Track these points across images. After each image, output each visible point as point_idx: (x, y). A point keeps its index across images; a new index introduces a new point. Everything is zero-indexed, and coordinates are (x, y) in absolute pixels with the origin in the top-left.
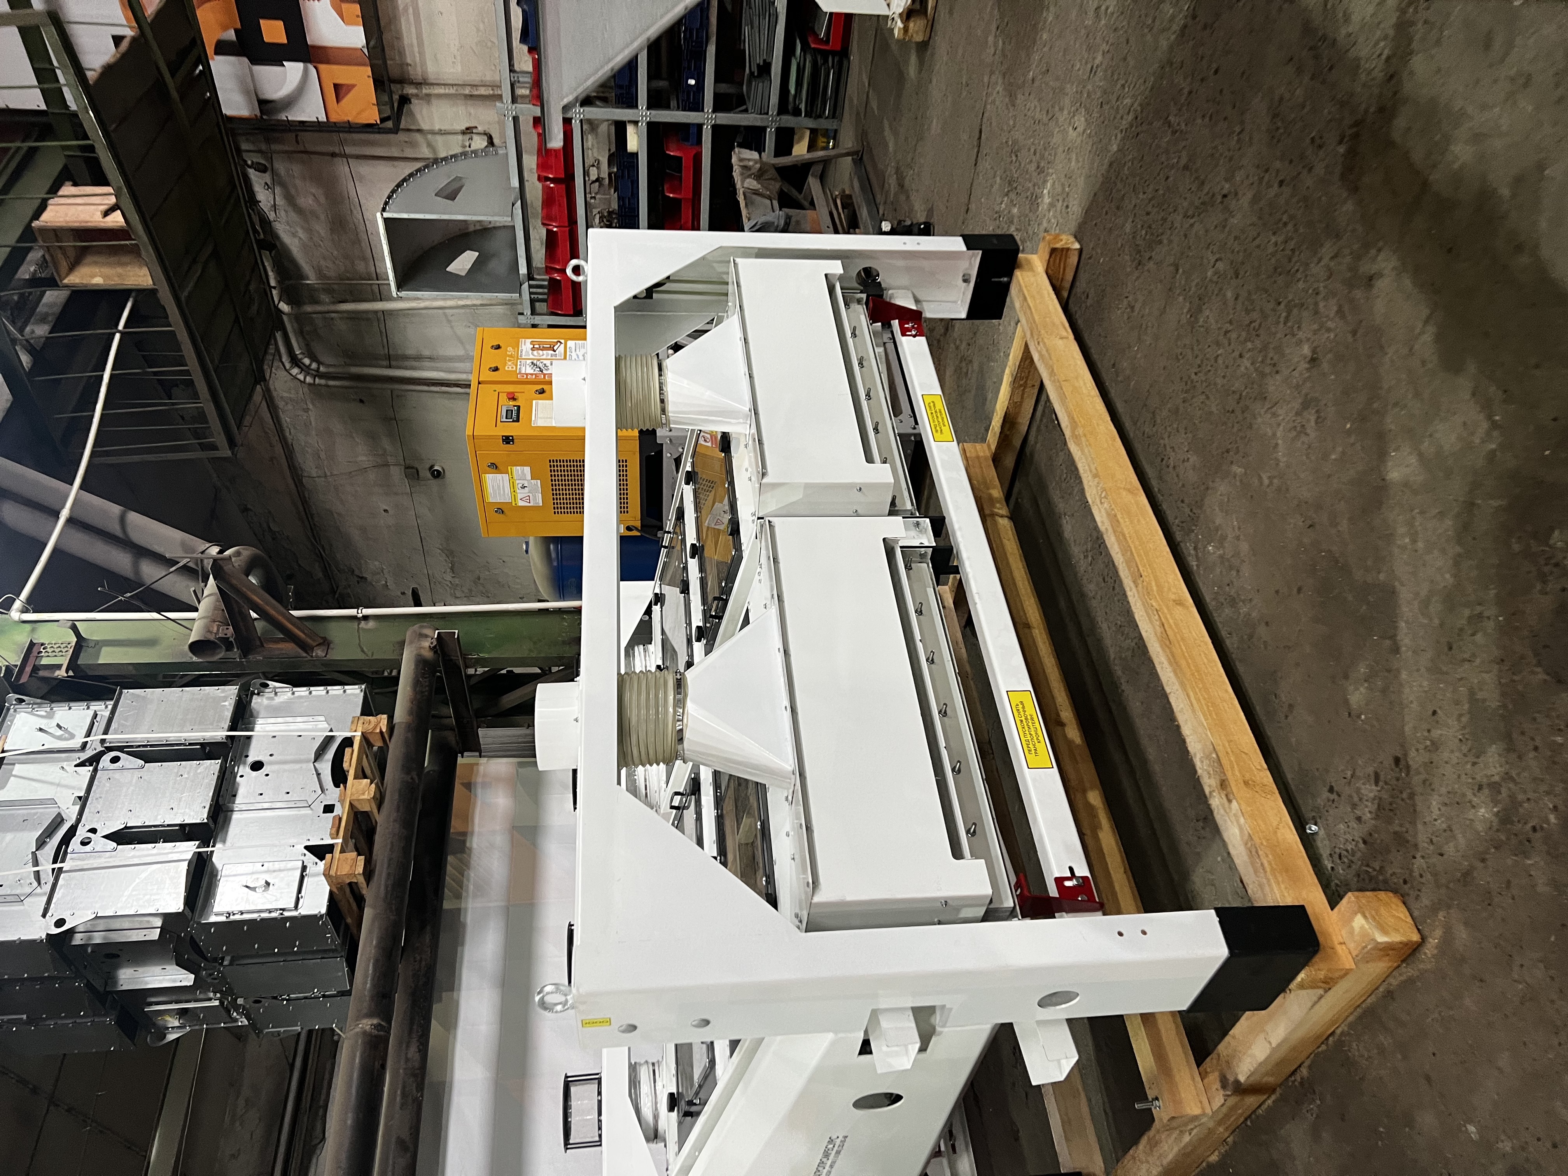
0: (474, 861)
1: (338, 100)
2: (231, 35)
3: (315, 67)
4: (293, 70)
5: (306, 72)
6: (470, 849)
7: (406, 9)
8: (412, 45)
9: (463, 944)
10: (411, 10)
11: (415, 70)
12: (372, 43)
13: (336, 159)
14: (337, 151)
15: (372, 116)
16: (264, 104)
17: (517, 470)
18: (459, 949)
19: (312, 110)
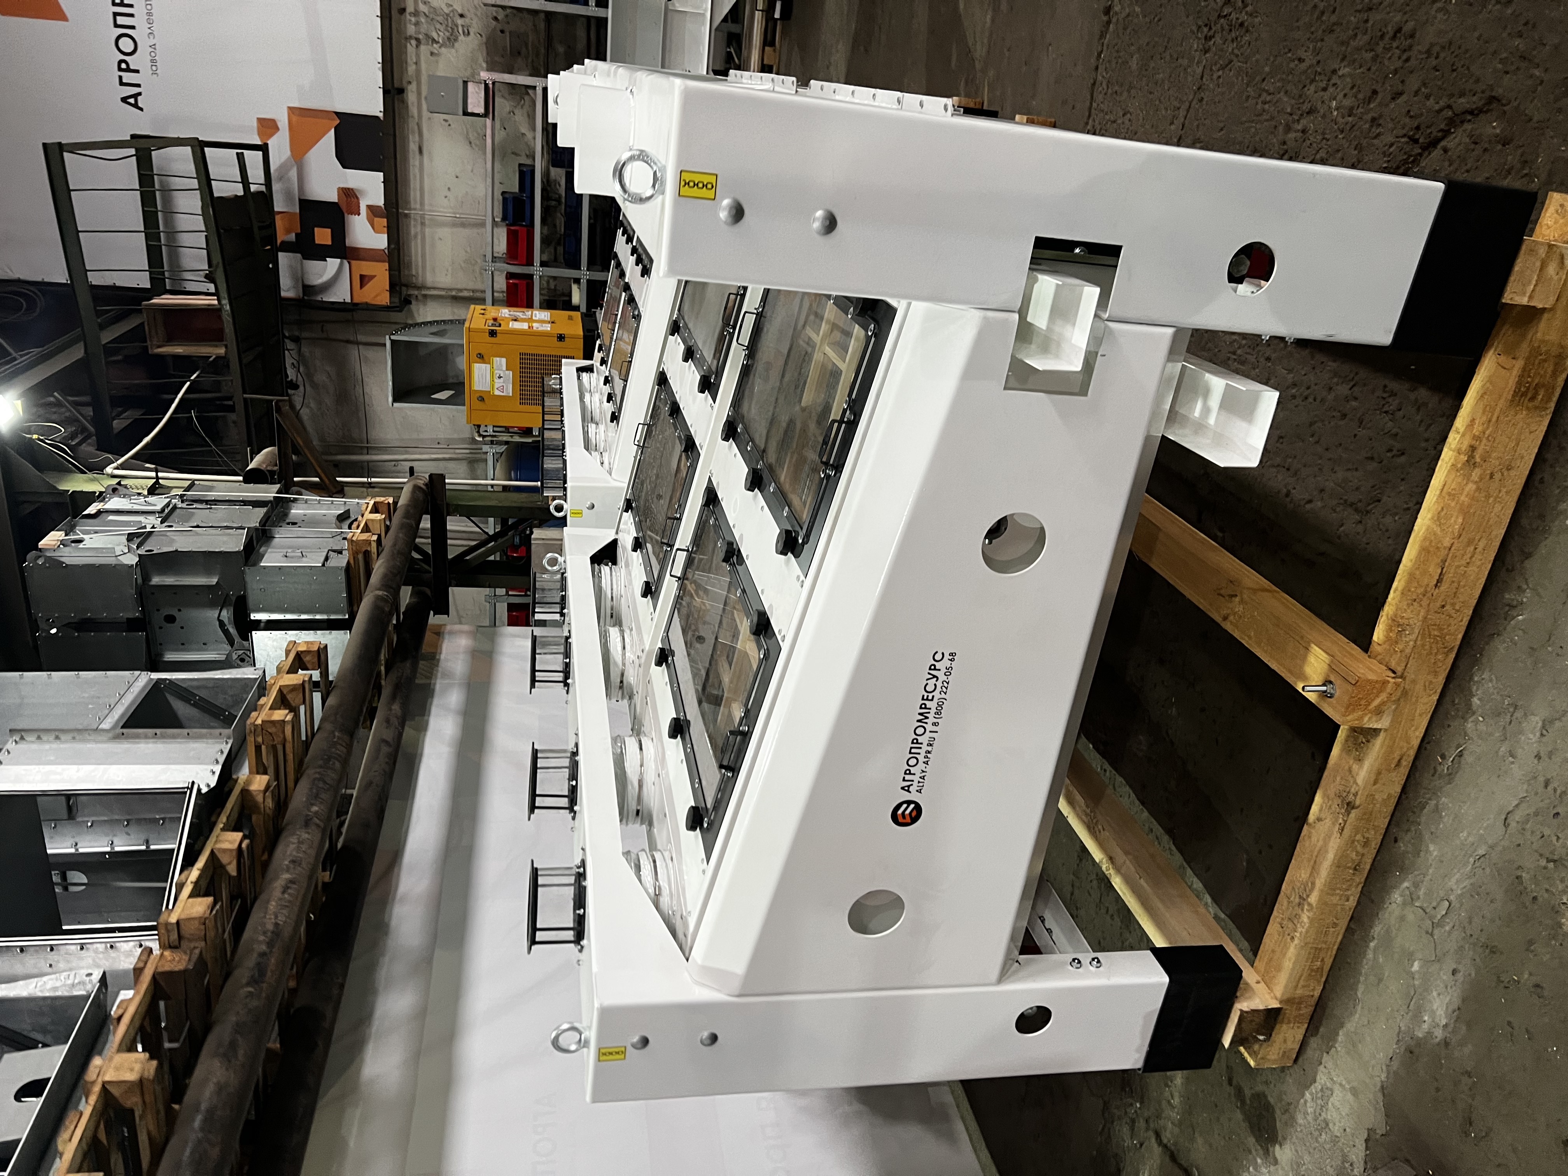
0: (442, 664)
1: (361, 287)
2: (292, 237)
3: (349, 263)
4: (333, 263)
5: (341, 265)
6: (439, 660)
7: (416, 236)
8: (417, 261)
9: (432, 697)
10: (419, 237)
11: (417, 279)
12: (393, 246)
13: (350, 346)
14: (352, 339)
15: (384, 299)
16: (308, 289)
17: (497, 360)
18: (430, 700)
19: (341, 294)
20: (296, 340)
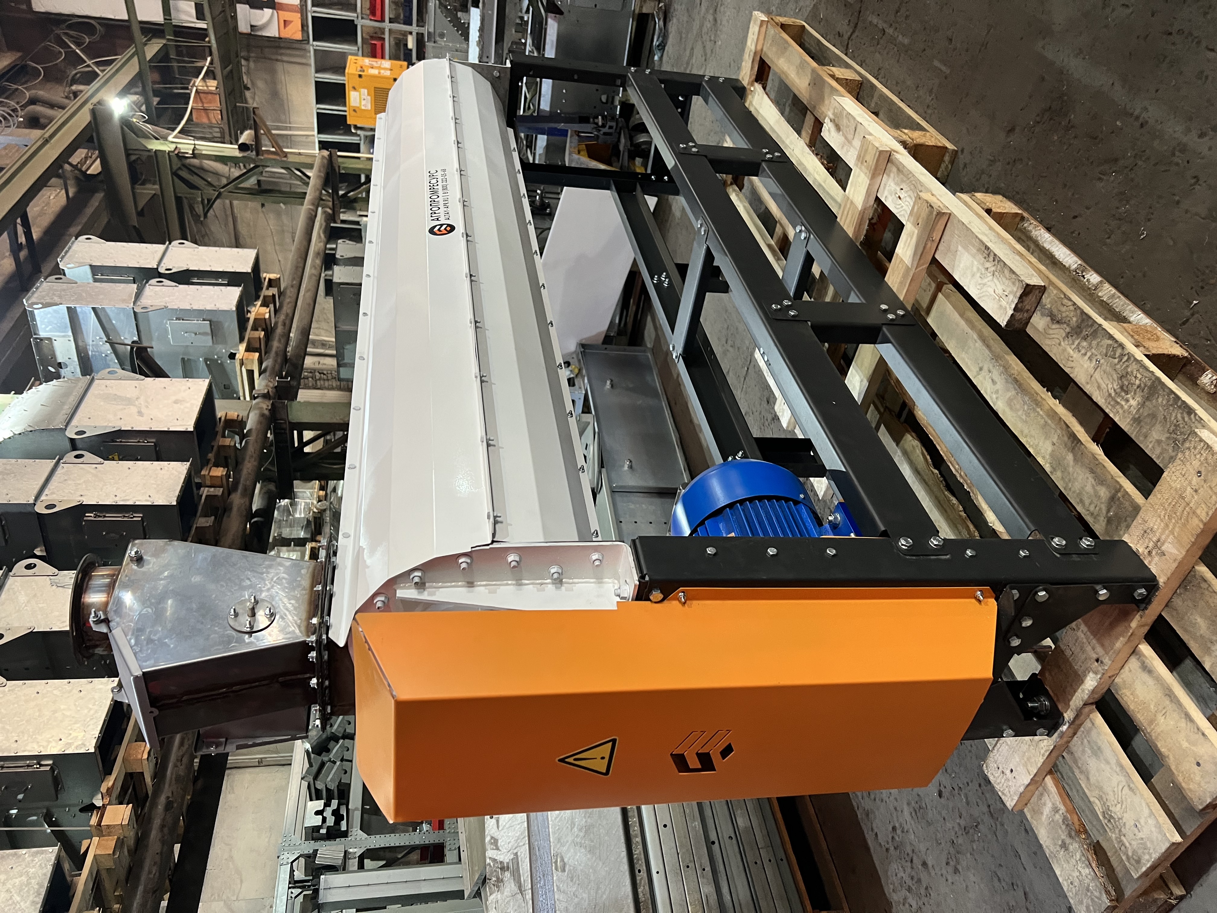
1: (285, 28)
3: (277, 12)
13: (278, 63)
14: (279, 58)
15: (298, 36)
16: (253, 27)
17: (362, 90)
19: (272, 32)
20: (247, 59)
